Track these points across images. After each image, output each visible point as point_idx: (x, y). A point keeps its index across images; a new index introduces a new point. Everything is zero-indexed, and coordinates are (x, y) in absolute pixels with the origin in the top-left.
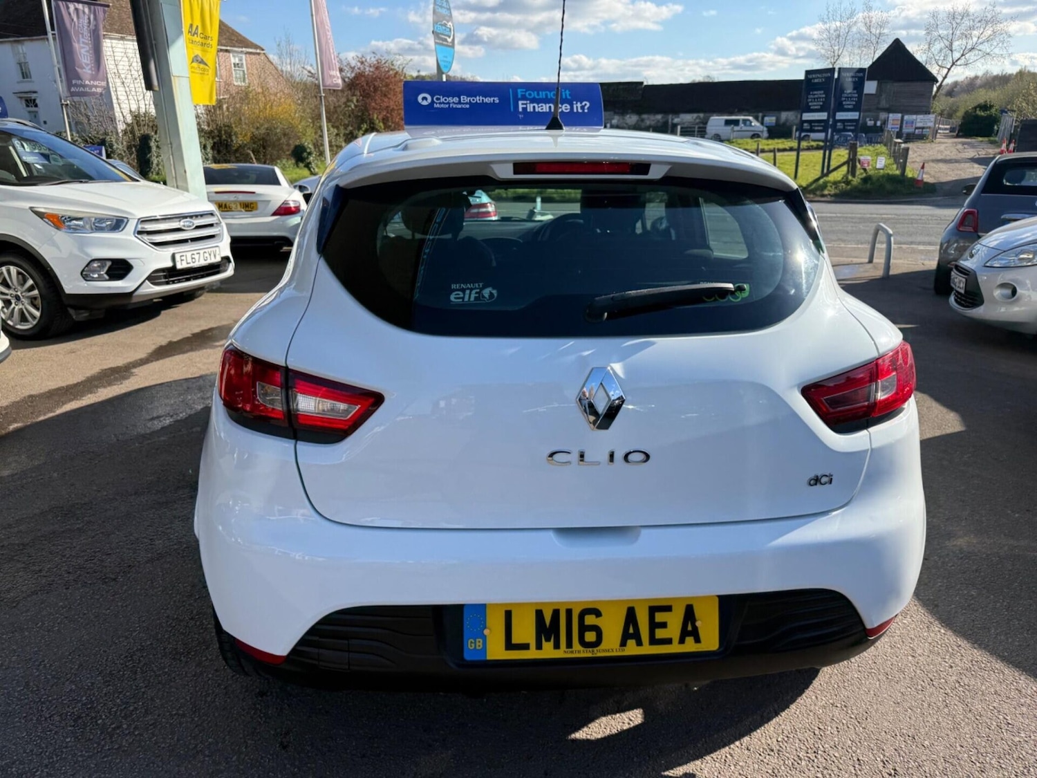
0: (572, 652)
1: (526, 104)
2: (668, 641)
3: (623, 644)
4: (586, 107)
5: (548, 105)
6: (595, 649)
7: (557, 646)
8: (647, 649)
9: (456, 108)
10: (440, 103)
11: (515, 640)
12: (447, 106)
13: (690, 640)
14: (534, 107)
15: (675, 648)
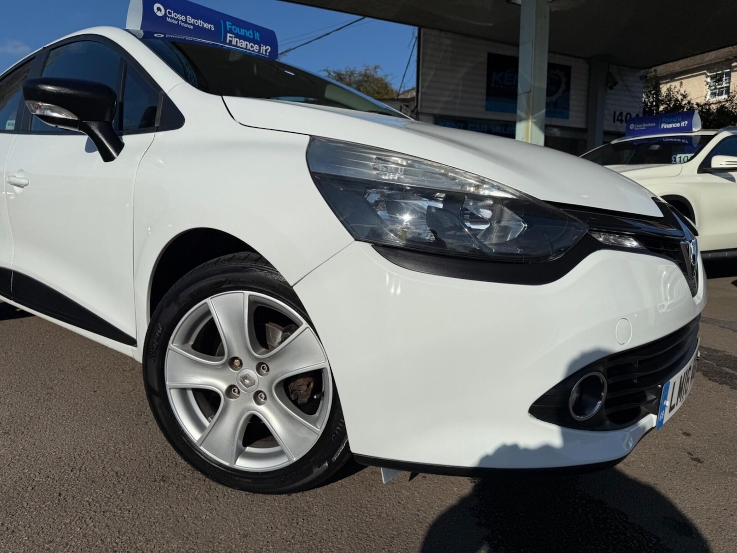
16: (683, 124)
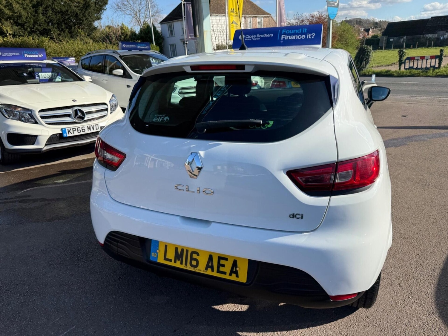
0: (187, 267)
1: (285, 36)
2: (225, 273)
3: (206, 269)
4: (313, 36)
5: (295, 36)
6: (195, 268)
7: (181, 263)
8: (215, 274)
9: (254, 40)
10: (248, 38)
11: (168, 257)
12: (250, 39)
13: (234, 275)
14: (288, 37)
15: (227, 277)
16: (40, 56)
